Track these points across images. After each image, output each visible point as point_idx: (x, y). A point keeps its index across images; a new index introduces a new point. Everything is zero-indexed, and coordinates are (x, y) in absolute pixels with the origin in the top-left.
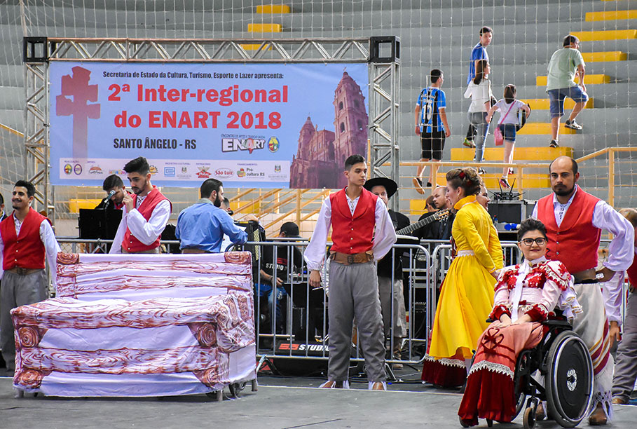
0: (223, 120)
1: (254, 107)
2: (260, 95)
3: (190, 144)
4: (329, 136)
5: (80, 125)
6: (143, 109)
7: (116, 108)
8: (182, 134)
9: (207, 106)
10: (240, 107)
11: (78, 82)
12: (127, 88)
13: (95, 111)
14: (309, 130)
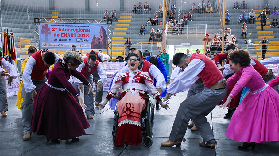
0: (77, 35)
1: (83, 33)
2: (84, 30)
3: (70, 40)
4: (99, 39)
5: (46, 36)
6: (60, 33)
7: (54, 32)
8: (68, 38)
9: (73, 32)
10: (80, 33)
11: (46, 27)
12: (56, 28)
13: (50, 33)
14: (94, 38)
